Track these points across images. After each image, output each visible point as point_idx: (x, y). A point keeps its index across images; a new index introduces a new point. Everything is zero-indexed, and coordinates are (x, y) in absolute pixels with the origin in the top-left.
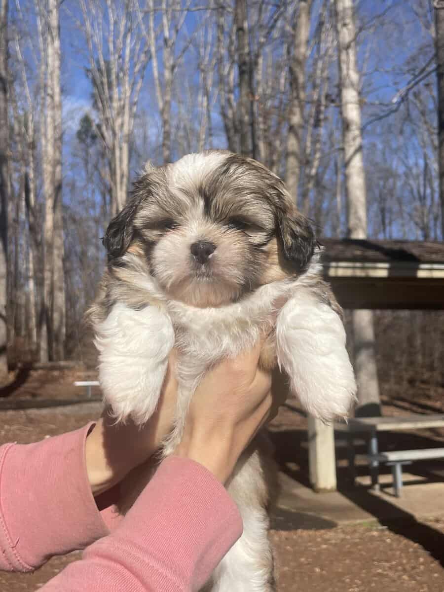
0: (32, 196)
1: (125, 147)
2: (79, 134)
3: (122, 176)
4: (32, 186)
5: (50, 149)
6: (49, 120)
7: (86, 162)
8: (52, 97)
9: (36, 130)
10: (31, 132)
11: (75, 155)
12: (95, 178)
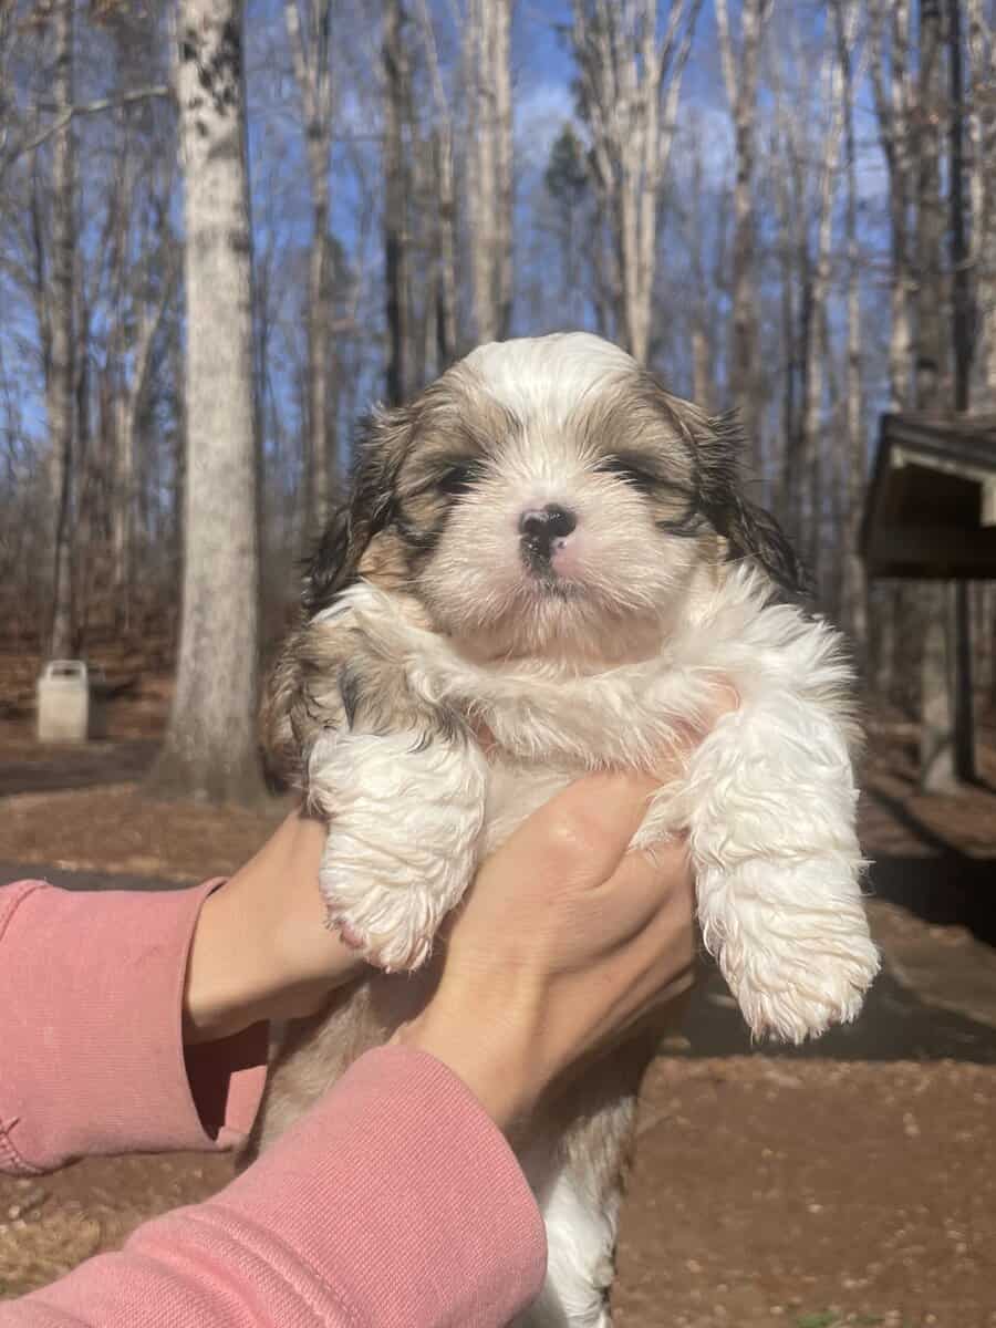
0: (450, 324)
1: (649, 201)
2: (550, 176)
3: (641, 270)
4: (450, 302)
5: (487, 216)
6: (486, 154)
7: (566, 243)
8: (493, 99)
9: (458, 176)
10: (447, 181)
11: (539, 227)
12: (585, 276)
